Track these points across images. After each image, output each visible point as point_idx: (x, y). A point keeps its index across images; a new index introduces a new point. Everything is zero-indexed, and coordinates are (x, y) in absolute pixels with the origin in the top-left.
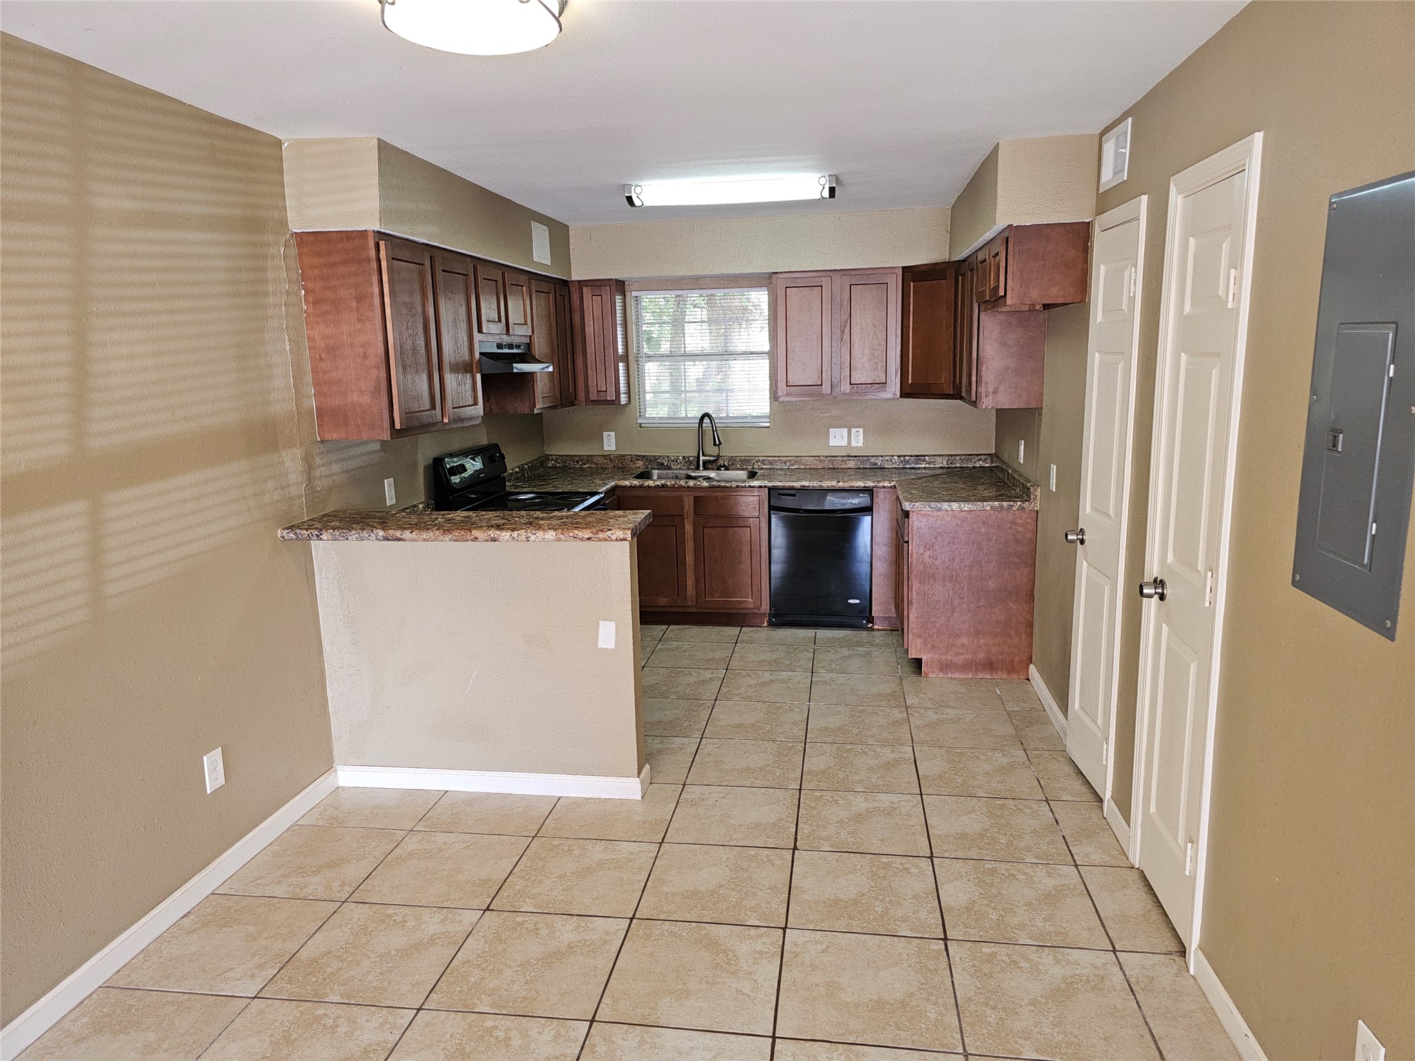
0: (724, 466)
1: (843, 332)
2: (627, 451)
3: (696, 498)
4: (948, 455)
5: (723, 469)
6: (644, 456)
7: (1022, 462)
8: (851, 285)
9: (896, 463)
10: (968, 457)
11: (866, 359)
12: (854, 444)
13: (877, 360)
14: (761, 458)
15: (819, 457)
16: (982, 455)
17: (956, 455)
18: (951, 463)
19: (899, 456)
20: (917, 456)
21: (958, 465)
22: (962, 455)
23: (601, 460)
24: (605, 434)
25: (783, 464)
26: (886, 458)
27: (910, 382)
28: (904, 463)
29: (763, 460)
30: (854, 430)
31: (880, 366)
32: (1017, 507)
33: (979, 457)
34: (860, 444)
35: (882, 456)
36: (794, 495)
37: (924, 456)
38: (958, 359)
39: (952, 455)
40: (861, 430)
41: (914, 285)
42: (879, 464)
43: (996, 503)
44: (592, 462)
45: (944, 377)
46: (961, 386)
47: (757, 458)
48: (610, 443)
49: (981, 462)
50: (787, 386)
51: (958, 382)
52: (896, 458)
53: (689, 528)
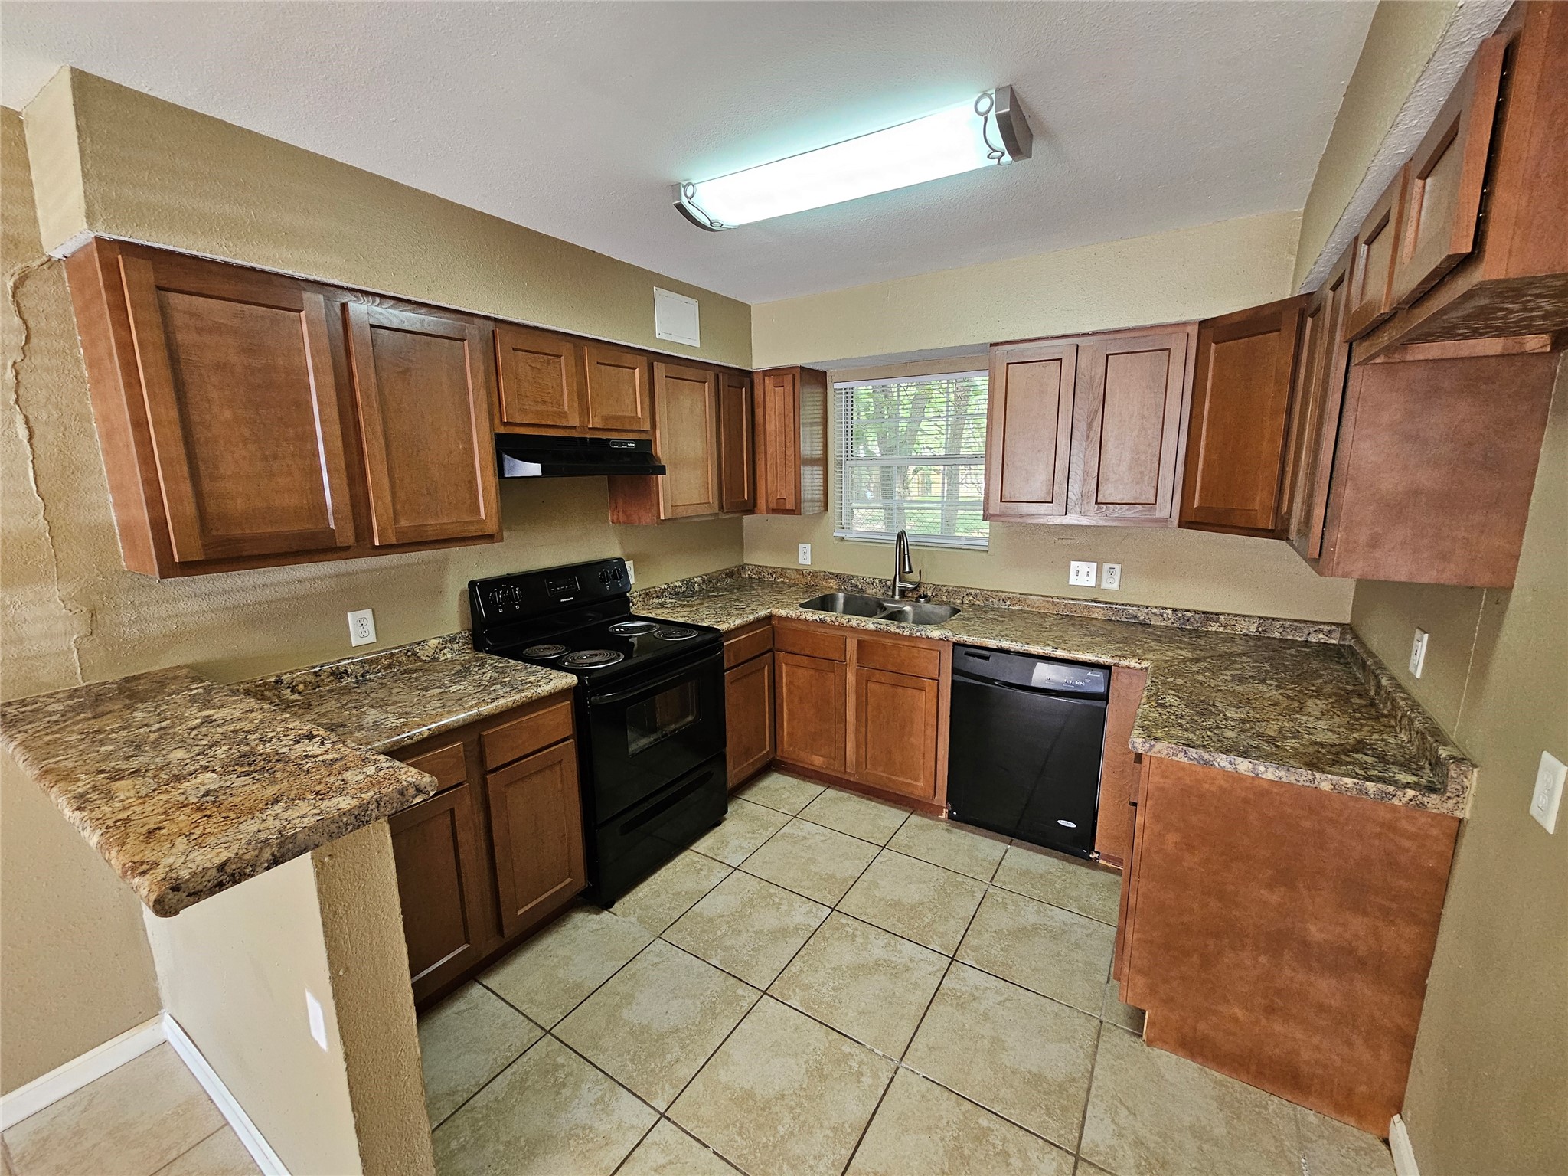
0: (925, 596)
1: (1090, 426)
2: (823, 567)
3: (860, 643)
4: (1260, 617)
5: (922, 600)
6: (837, 575)
7: (1418, 676)
8: (1107, 355)
9: (1169, 619)
10: (1296, 624)
11: (1124, 467)
12: (1105, 585)
13: (1143, 469)
14: (972, 591)
15: (1052, 597)
16: (1324, 623)
17: (1274, 619)
18: (1265, 631)
19: (1175, 610)
20: (1204, 613)
21: (1277, 635)
22: (1285, 620)
23: (794, 575)
24: (801, 546)
25: (1001, 602)
26: (1154, 611)
27: (1196, 504)
28: (1182, 621)
29: (976, 595)
30: (1106, 566)
31: (1146, 478)
32: (1404, 800)
33: (1317, 627)
34: (1115, 586)
35: (1147, 608)
36: (987, 658)
37: (1217, 614)
38: (1289, 469)
39: (1267, 619)
40: (1117, 567)
41: (1216, 348)
42: (1142, 618)
43: (1349, 781)
44: (785, 576)
45: (1260, 501)
46: (1289, 520)
47: (968, 591)
48: (805, 557)
49: (1321, 636)
50: (1001, 501)
51: (1285, 510)
52: (1170, 612)
53: (851, 678)
